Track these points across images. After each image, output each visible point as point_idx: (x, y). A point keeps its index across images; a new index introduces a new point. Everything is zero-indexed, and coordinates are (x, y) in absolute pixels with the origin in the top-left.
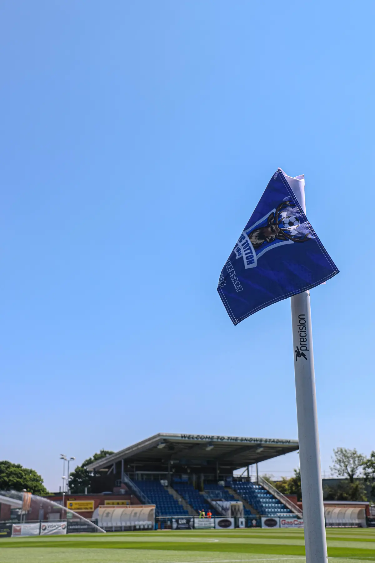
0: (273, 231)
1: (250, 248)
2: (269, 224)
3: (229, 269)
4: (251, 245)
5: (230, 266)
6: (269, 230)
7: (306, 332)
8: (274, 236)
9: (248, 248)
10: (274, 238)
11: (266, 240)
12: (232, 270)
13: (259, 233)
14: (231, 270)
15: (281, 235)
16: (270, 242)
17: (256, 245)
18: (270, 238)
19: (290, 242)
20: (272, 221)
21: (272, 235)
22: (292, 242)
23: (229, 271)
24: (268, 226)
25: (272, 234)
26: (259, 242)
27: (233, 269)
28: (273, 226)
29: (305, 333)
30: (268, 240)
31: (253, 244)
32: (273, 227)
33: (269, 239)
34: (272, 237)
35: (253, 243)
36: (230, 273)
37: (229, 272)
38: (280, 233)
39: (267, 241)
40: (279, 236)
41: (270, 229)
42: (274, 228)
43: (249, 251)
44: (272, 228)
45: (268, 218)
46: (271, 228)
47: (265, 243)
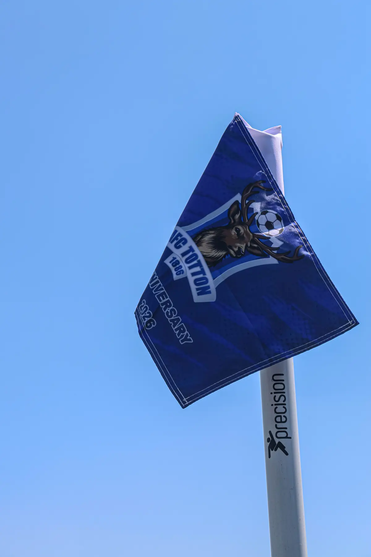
0: (240, 238)
1: (199, 264)
2: (232, 222)
3: (161, 297)
4: (201, 257)
5: (162, 291)
6: (233, 234)
7: (285, 404)
8: (243, 247)
9: (195, 262)
10: (243, 251)
11: (228, 253)
12: (166, 300)
13: (213, 237)
14: (164, 299)
15: (256, 245)
16: (236, 257)
17: (209, 260)
18: (236, 249)
19: (272, 261)
20: (237, 216)
21: (238, 245)
22: (275, 262)
23: (161, 301)
24: (230, 227)
25: (240, 243)
26: (215, 255)
27: (168, 298)
28: (240, 227)
29: (284, 407)
30: (232, 252)
31: (204, 256)
32: (240, 230)
33: (233, 250)
34: (239, 248)
35: (205, 254)
36: (163, 304)
37: (160, 303)
38: (253, 241)
39: (231, 255)
40: (251, 246)
41: (233, 232)
42: (242, 231)
43: (198, 269)
44: (238, 231)
45: (229, 210)
46: (236, 230)
47: (227, 257)
